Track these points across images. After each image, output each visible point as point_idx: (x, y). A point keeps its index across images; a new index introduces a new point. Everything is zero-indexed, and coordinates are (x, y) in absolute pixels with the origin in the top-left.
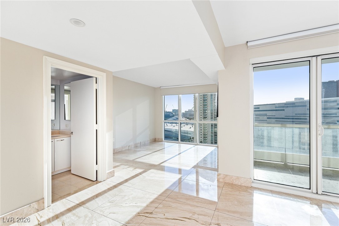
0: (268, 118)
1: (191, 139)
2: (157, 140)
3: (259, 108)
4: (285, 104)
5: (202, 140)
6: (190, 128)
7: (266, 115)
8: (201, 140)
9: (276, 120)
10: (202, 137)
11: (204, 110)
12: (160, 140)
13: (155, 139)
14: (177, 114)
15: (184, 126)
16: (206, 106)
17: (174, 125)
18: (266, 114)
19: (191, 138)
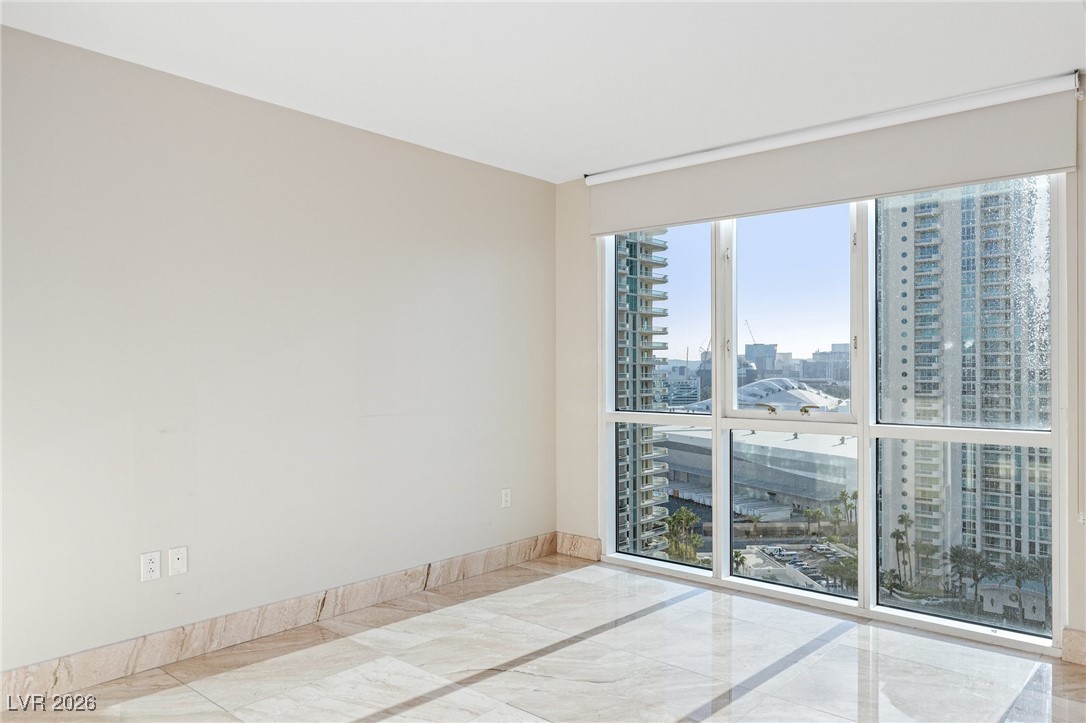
1: (849, 502)
2: (563, 546)
12: (581, 552)
13: (553, 539)
16: (934, 325)
19: (843, 494)
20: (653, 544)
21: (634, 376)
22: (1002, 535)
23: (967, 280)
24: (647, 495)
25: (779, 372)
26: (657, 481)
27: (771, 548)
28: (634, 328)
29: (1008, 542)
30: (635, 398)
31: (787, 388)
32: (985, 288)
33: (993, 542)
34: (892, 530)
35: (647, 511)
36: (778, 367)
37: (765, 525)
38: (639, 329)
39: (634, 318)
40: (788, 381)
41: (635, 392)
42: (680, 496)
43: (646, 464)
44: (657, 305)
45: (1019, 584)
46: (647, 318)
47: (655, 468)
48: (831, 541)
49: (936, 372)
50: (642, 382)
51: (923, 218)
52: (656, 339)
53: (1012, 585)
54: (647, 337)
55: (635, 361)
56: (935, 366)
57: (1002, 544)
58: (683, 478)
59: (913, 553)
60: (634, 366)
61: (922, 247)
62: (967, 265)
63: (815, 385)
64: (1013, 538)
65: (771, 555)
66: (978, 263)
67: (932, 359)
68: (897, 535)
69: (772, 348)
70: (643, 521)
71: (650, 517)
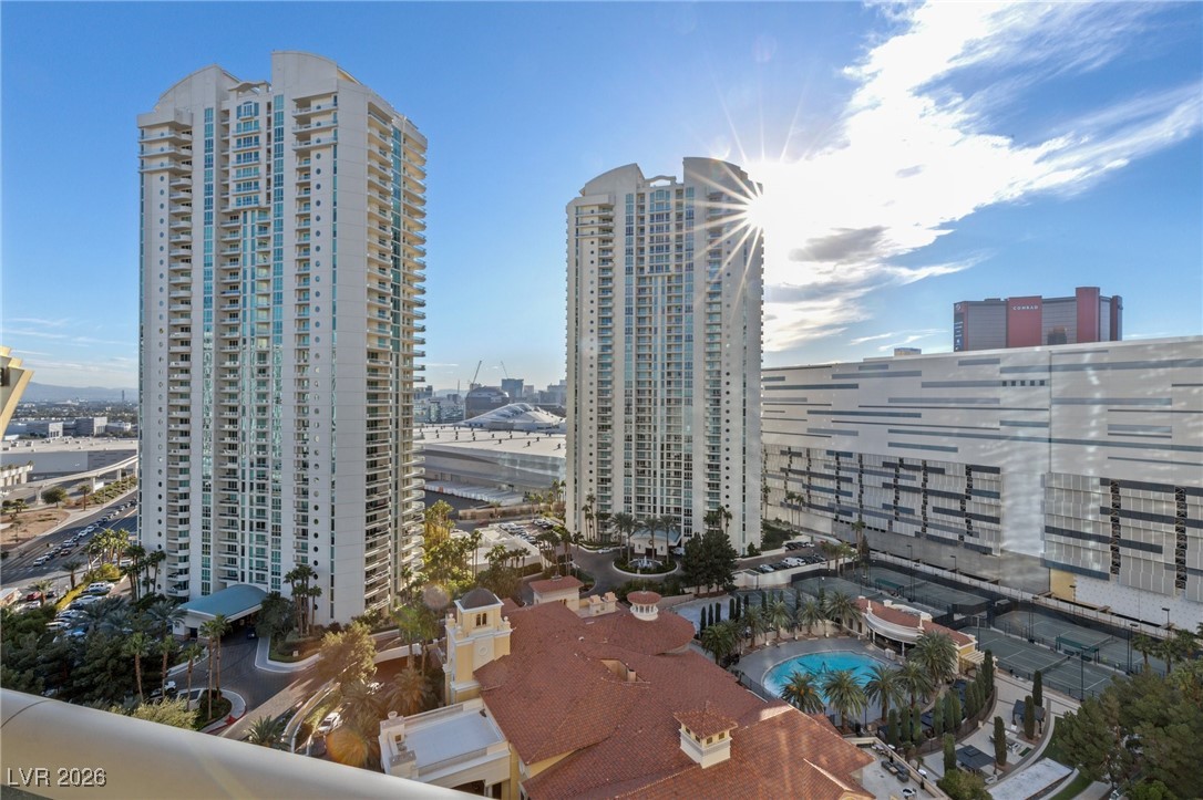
0: (809, 412)
1: (559, 488)
3: (783, 379)
4: (860, 366)
5: (594, 492)
6: (559, 446)
7: (803, 402)
8: (591, 489)
9: (834, 418)
10: (595, 481)
11: (601, 383)
14: (518, 396)
15: (538, 439)
16: (609, 369)
17: (499, 435)
18: (805, 399)
19: (556, 483)
20: (412, 530)
21: (397, 402)
22: (646, 504)
23: (628, 341)
24: (407, 493)
25: (525, 399)
26: (416, 482)
27: (505, 525)
28: (397, 365)
29: (649, 507)
30: (397, 420)
31: (526, 410)
32: (638, 347)
33: (641, 508)
34: (583, 505)
35: (407, 505)
36: (524, 395)
37: (504, 509)
38: (401, 365)
39: (397, 357)
40: (527, 405)
41: (397, 414)
42: (444, 491)
43: (407, 469)
44: (417, 348)
45: (652, 534)
46: (409, 357)
47: (414, 472)
48: (547, 516)
49: (610, 400)
50: (404, 407)
51: (603, 299)
52: (416, 374)
53: (648, 535)
54: (408, 372)
55: (397, 390)
56: (609, 396)
57: (647, 509)
58: (448, 478)
59: (595, 519)
60: (397, 395)
61: (603, 318)
62: (628, 331)
63: (547, 409)
64: (652, 505)
65: (506, 530)
66: (634, 331)
67: (607, 392)
68: (586, 508)
69: (520, 382)
70: (405, 513)
71: (409, 511)
